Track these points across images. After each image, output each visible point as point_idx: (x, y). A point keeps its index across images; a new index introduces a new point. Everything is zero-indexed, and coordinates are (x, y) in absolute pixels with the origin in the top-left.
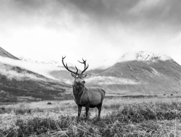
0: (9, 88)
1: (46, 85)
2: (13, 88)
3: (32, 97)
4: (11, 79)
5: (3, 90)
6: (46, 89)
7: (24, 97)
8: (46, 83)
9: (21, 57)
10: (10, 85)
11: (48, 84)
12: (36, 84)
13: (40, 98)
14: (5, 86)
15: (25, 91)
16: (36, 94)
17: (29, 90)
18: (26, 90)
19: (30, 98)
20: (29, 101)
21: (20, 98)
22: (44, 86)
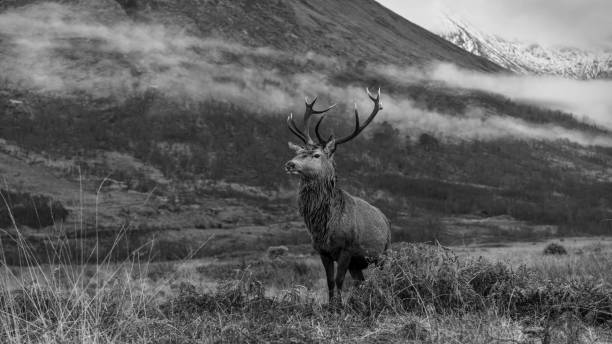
0: (410, 177)
1: (585, 158)
2: (426, 177)
3: (513, 220)
4: (414, 139)
5: (381, 187)
6: (585, 179)
7: (475, 221)
8: (583, 152)
9: (455, 30)
10: (413, 163)
11: (592, 154)
12: (533, 154)
13: (551, 222)
14: (391, 170)
15: (478, 192)
16: (532, 204)
17: (500, 189)
18: (483, 187)
19: (504, 223)
20: (499, 238)
21: (459, 224)
22: (570, 165)
